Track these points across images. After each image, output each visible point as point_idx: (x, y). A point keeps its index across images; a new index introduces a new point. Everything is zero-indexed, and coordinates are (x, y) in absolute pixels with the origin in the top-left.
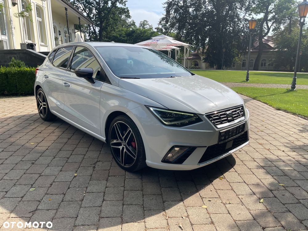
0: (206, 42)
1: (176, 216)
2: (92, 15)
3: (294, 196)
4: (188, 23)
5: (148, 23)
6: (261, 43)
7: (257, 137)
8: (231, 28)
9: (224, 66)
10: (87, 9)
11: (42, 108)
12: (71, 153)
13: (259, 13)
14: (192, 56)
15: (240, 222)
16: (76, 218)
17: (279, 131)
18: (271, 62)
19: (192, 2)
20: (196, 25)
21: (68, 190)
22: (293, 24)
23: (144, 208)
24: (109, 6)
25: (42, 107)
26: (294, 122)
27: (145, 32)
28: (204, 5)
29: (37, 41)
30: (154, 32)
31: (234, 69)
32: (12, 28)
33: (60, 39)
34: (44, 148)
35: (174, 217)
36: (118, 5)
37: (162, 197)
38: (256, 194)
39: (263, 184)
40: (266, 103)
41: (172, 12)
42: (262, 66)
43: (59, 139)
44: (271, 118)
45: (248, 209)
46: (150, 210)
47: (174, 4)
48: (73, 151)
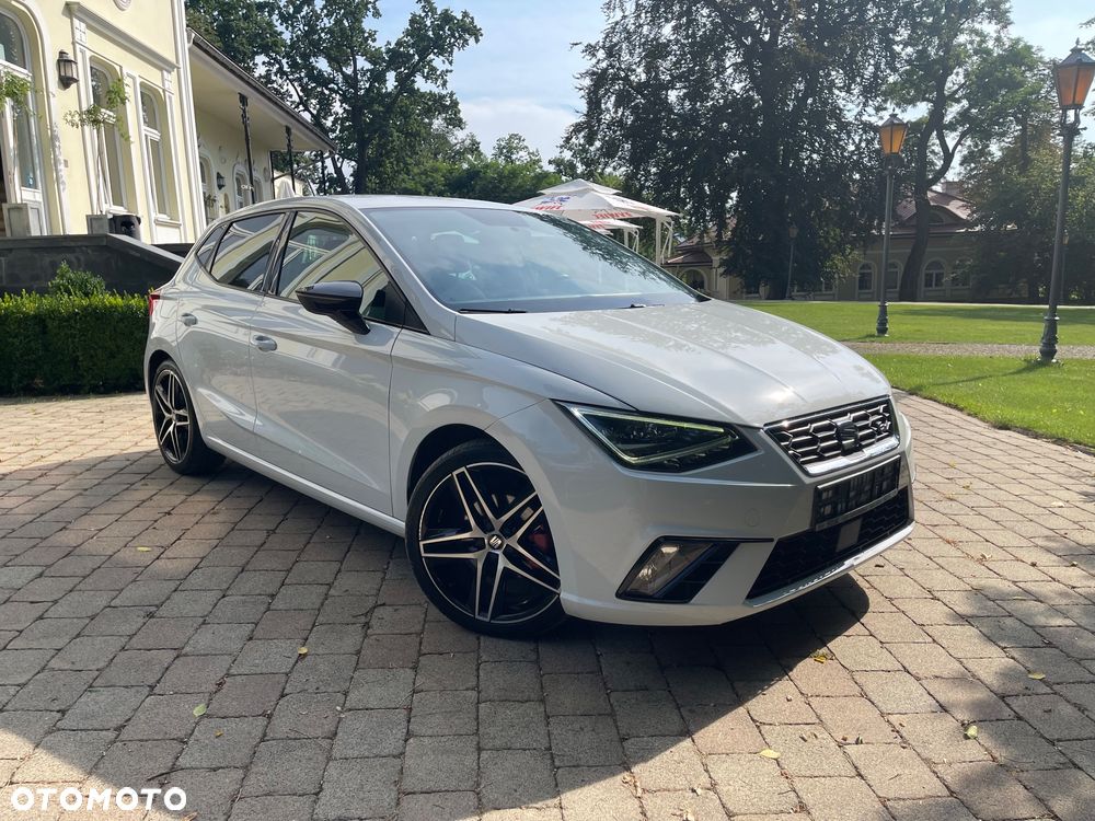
0: (728, 205)
1: (671, 786)
2: (331, 119)
3: (1086, 713)
4: (664, 140)
5: (525, 143)
6: (922, 203)
7: (936, 518)
8: (815, 156)
9: (796, 288)
10: (314, 101)
11: (171, 429)
12: (280, 580)
13: (912, 102)
14: (681, 255)
15: (902, 803)
16: (317, 794)
17: (1012, 498)
18: (959, 272)
19: (677, 68)
20: (694, 146)
21: (281, 702)
22: (1033, 138)
23: (552, 759)
24: (389, 90)
25: (172, 427)
26: (1063, 468)
27: (514, 174)
28: (718, 78)
29: (144, 206)
30: (546, 175)
31: (831, 297)
32: (56, 161)
33: (221, 202)
34: (187, 565)
35: (664, 790)
36: (421, 84)
37: (615, 721)
38: (953, 710)
39: (973, 676)
40: (955, 407)
41: (609, 103)
42: (931, 285)
43: (236, 532)
44: (980, 456)
45: (927, 761)
46: (578, 766)
47: (616, 77)
48: (289, 571)
